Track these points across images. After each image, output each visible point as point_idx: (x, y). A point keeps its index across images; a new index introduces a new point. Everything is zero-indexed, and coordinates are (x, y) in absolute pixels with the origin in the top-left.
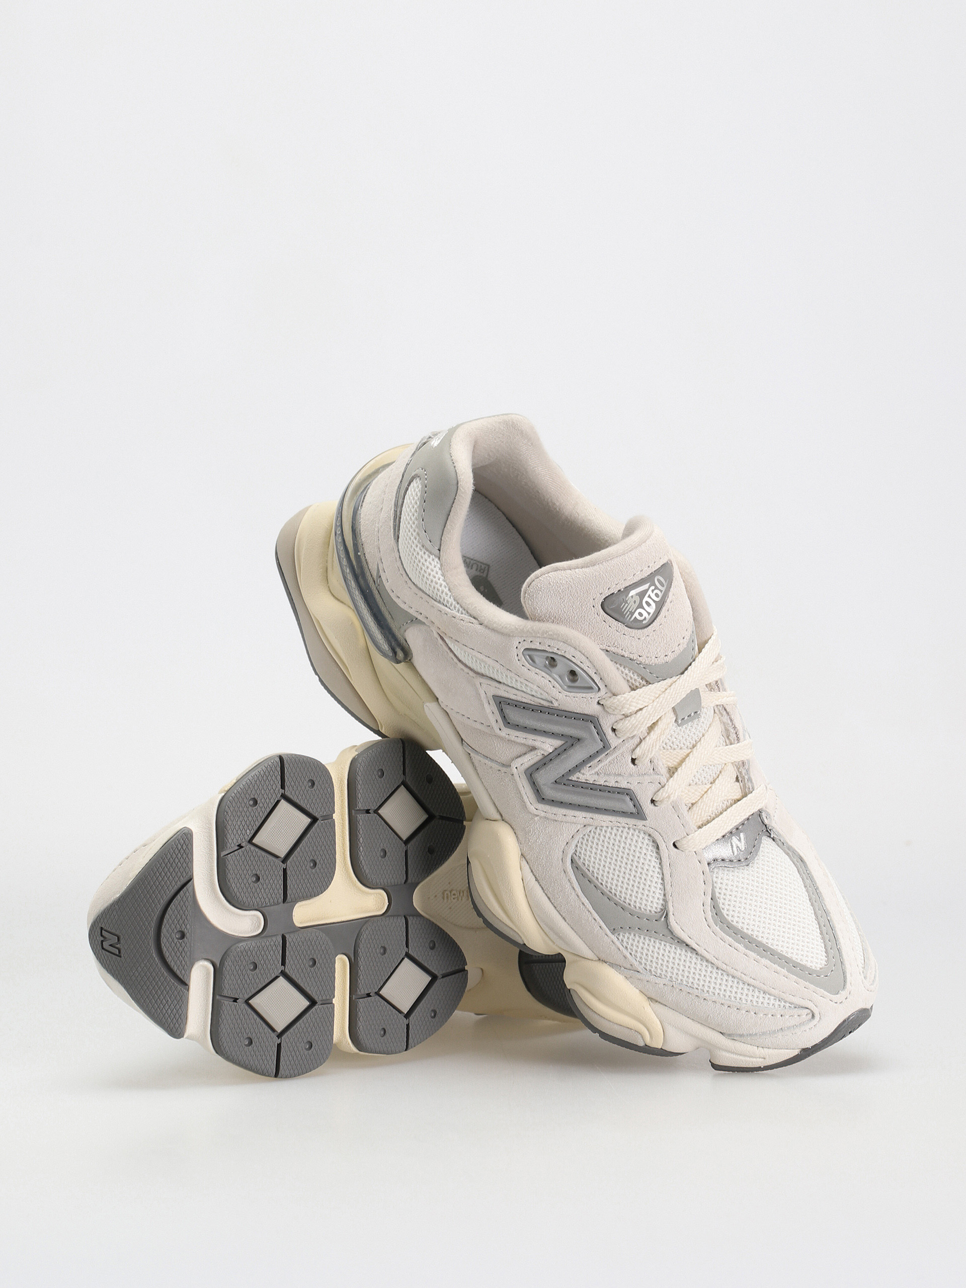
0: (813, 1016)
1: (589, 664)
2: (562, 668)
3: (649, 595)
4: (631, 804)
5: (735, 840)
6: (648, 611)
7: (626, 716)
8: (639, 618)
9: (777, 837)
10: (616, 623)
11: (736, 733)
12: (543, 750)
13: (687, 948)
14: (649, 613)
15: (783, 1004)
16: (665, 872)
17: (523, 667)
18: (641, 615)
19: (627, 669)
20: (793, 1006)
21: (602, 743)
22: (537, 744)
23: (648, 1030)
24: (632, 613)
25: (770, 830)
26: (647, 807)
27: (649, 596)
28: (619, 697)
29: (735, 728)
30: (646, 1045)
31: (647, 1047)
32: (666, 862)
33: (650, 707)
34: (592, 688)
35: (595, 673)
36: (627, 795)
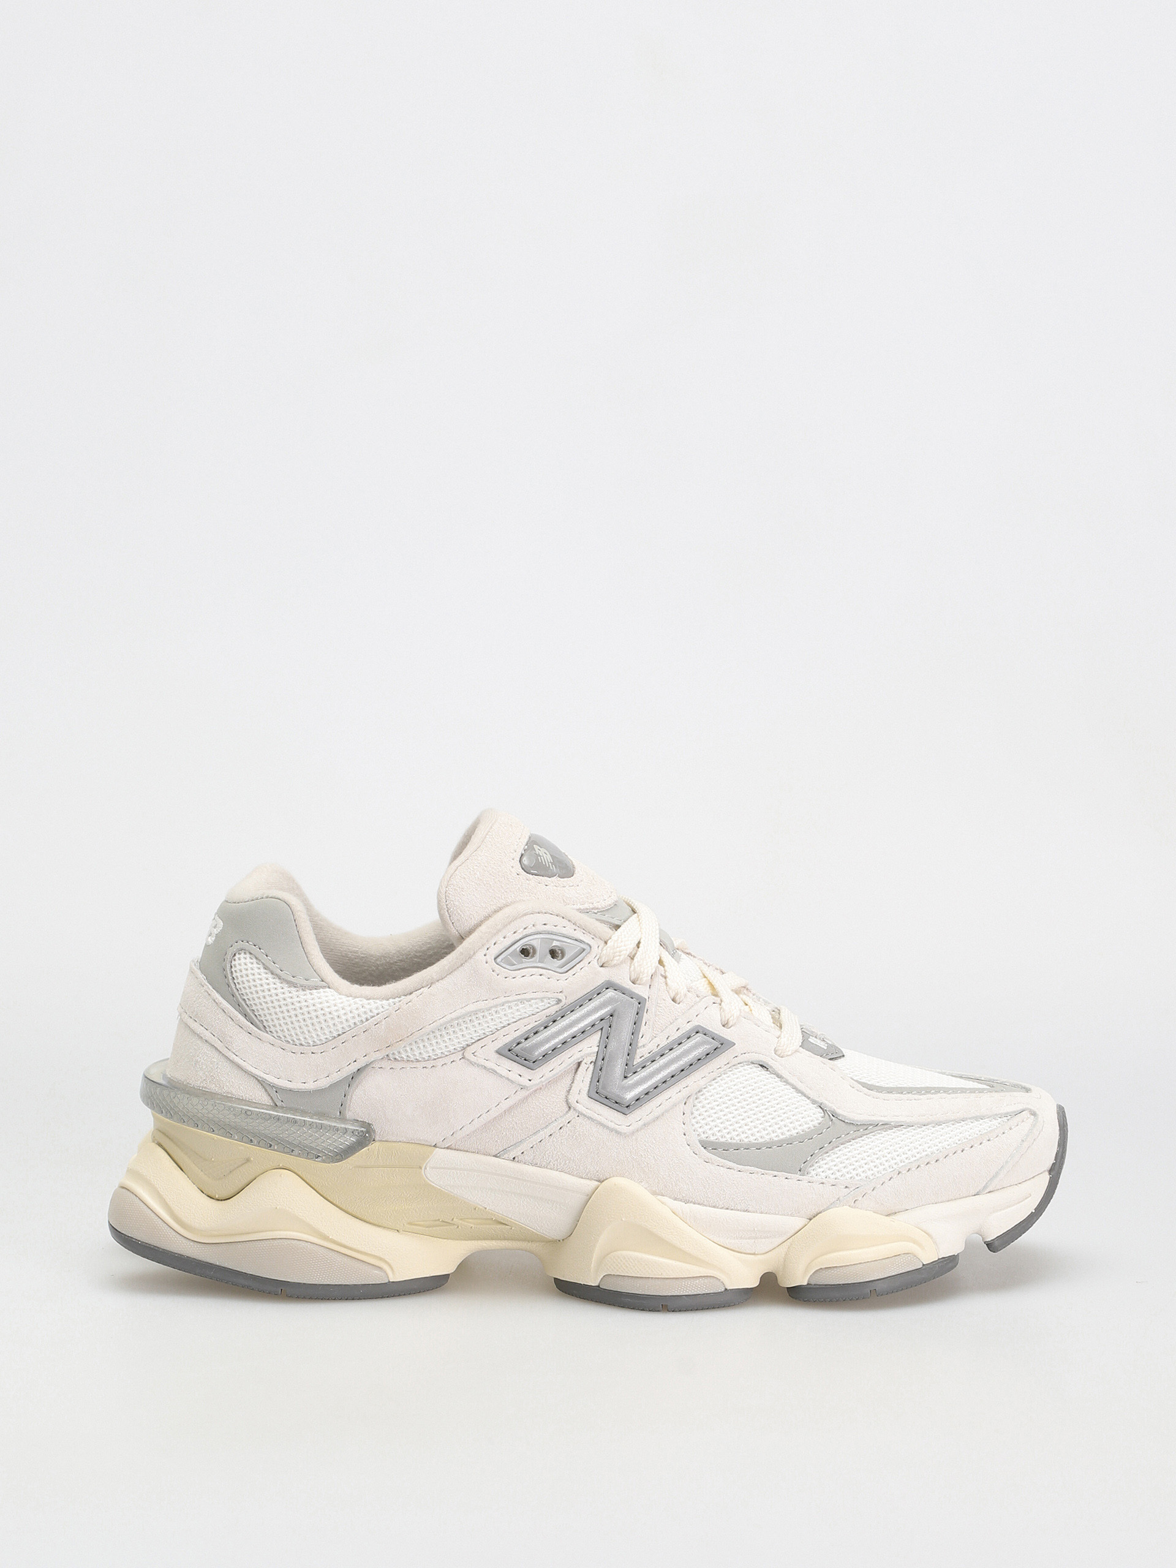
0: (1034, 1114)
2: (540, 953)
4: (707, 1040)
12: (588, 1057)
15: (1001, 1119)
16: (793, 1082)
20: (1009, 1117)
21: (633, 1000)
22: (578, 1056)
23: (915, 1242)
26: (725, 1034)
30: (924, 1265)
32: (786, 1073)
34: (584, 950)
35: (575, 930)
36: (698, 1034)
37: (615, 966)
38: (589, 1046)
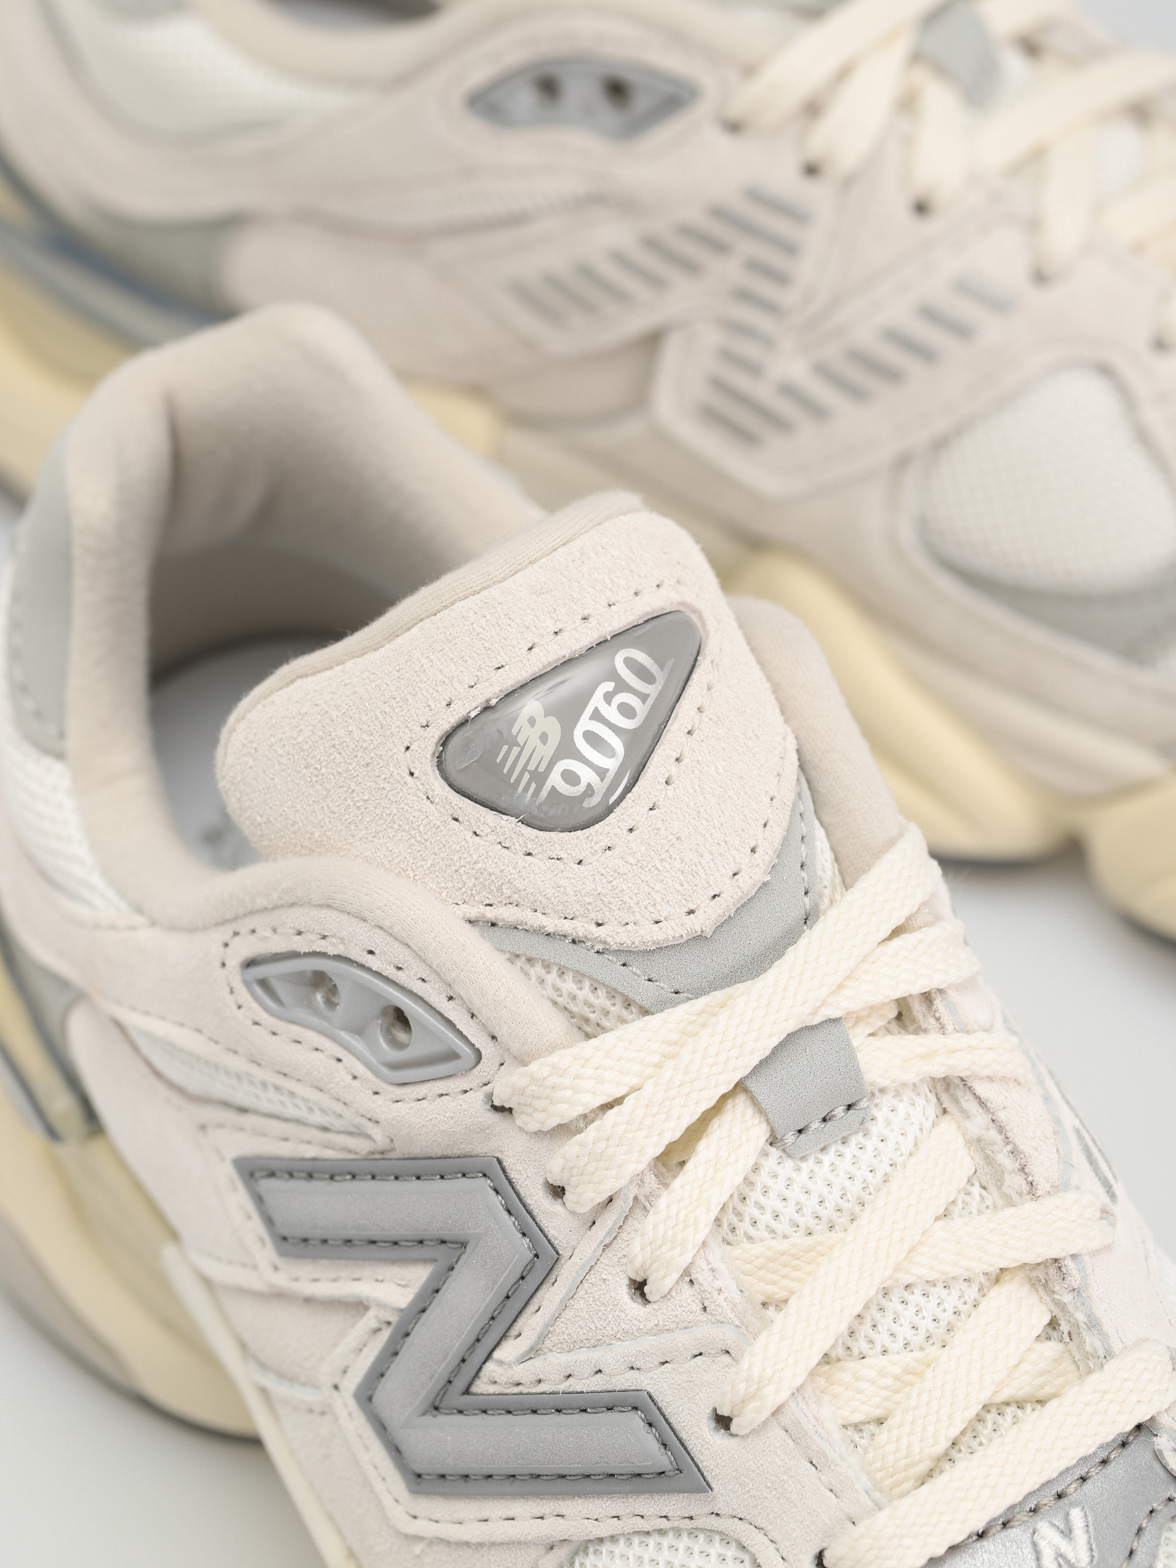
2: (353, 1001)
3: (596, 710)
4: (651, 1440)
5: (1047, 1533)
6: (596, 763)
7: (565, 1130)
8: (564, 789)
10: (490, 816)
11: (1022, 1169)
12: (381, 1305)
17: (256, 1028)
18: (570, 777)
19: (569, 977)
21: (526, 1241)
22: (365, 1289)
24: (540, 778)
26: (708, 1445)
27: (597, 716)
28: (533, 1067)
29: (1015, 1152)
33: (648, 1090)
34: (458, 1055)
35: (450, 998)
36: (634, 1412)
37: (522, 1126)
38: (399, 1282)
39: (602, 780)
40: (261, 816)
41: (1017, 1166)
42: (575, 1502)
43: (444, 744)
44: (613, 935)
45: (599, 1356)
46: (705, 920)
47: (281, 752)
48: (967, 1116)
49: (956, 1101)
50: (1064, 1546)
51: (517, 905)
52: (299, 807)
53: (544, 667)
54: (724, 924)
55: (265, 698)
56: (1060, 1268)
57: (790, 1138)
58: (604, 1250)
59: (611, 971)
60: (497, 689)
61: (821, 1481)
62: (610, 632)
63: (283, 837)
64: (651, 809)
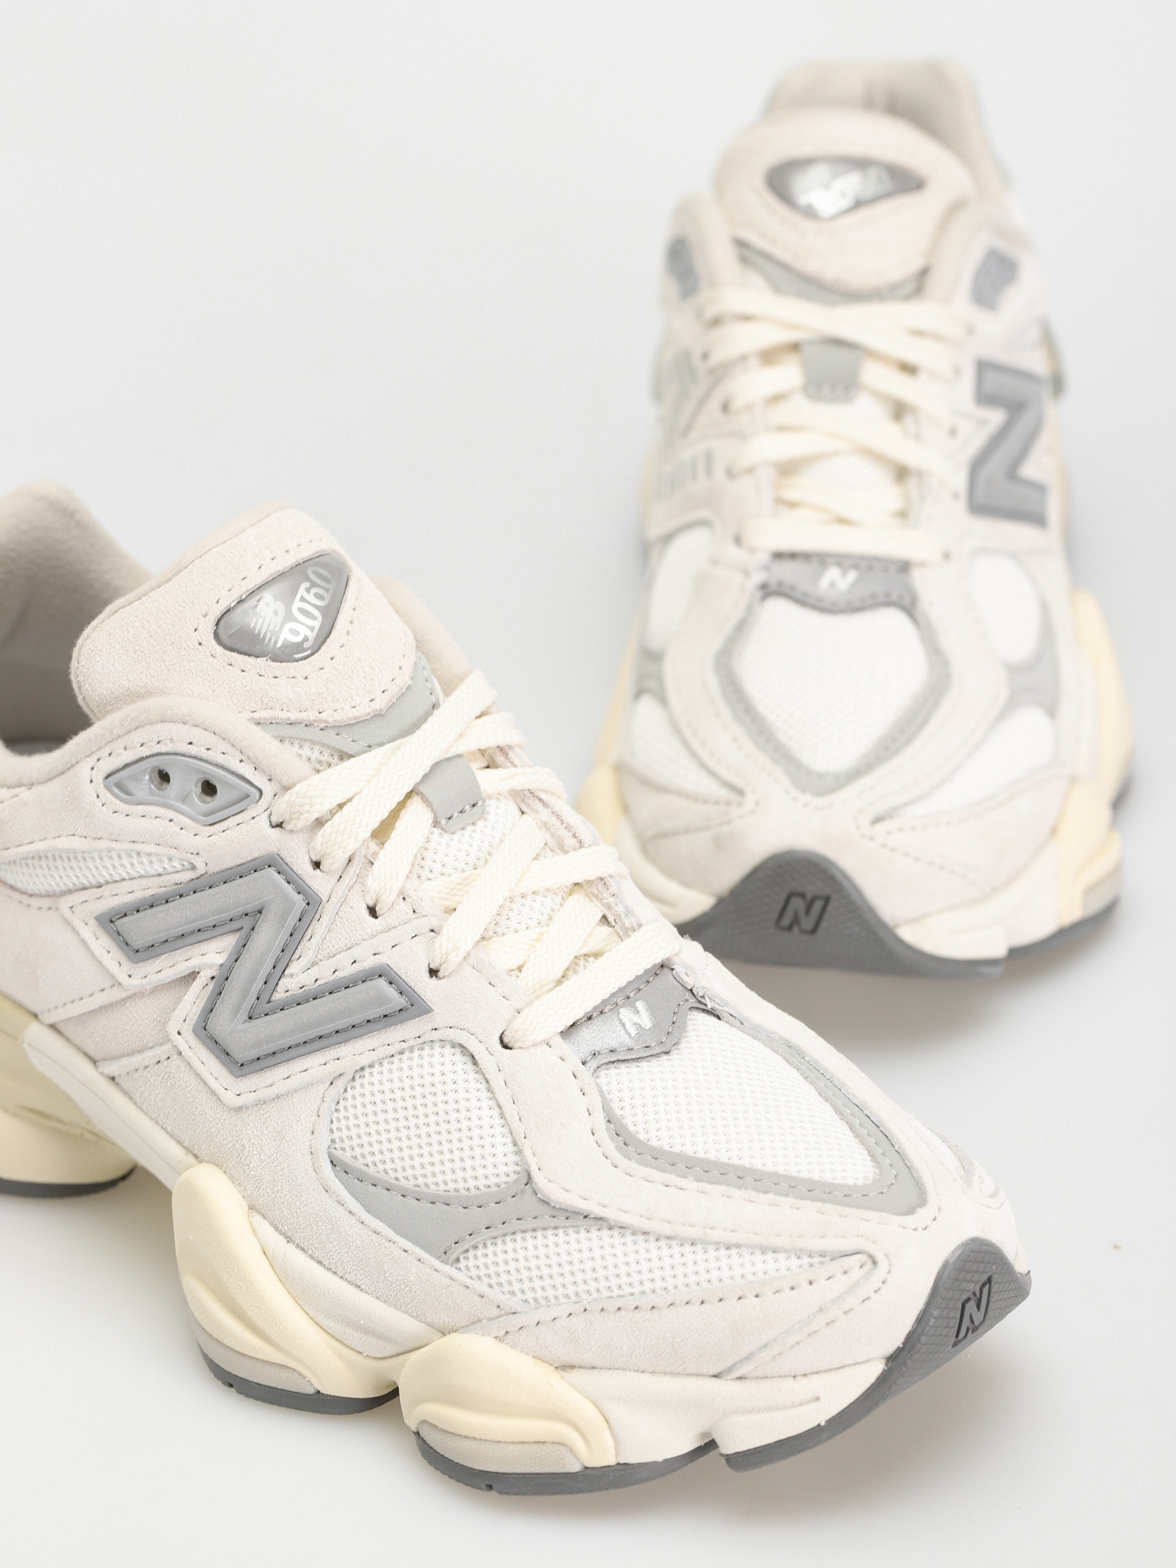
0: (874, 1262)
1: (224, 746)
2: (184, 783)
3: (302, 597)
4: (392, 992)
5: (625, 1013)
6: (307, 624)
7: (319, 823)
8: (291, 639)
9: (720, 1008)
10: (252, 660)
11: (574, 835)
12: (208, 968)
13: (586, 1222)
14: (312, 629)
15: (806, 1260)
16: (500, 1099)
17: (115, 815)
18: (295, 632)
19: (305, 745)
20: (827, 1259)
21: (301, 896)
22: (195, 963)
23: (577, 1429)
24: (277, 634)
25: (703, 997)
26: (426, 987)
27: (303, 599)
28: (296, 789)
29: (568, 828)
30: (586, 1468)
31: (589, 1471)
32: (496, 1080)
33: (364, 794)
34: (247, 796)
35: (241, 761)
36: (380, 978)
37: (291, 831)
38: (217, 951)
39: (312, 632)
40: (106, 691)
41: (571, 834)
42: (346, 1047)
43: (217, 624)
44: (329, 716)
45: (355, 953)
46: (381, 703)
47: (117, 647)
48: (537, 812)
49: (529, 806)
50: (636, 1019)
51: (271, 709)
52: (131, 679)
53: (269, 576)
54: (391, 707)
55: (102, 623)
56: (605, 883)
57: (443, 822)
58: (349, 890)
59: (331, 738)
60: (244, 590)
61: (497, 992)
62: (302, 559)
63: (120, 700)
64: (341, 647)
